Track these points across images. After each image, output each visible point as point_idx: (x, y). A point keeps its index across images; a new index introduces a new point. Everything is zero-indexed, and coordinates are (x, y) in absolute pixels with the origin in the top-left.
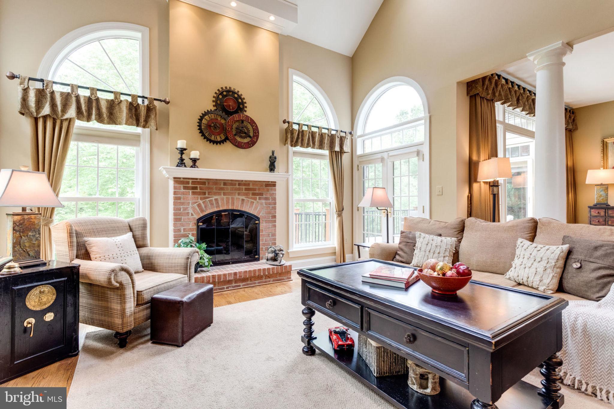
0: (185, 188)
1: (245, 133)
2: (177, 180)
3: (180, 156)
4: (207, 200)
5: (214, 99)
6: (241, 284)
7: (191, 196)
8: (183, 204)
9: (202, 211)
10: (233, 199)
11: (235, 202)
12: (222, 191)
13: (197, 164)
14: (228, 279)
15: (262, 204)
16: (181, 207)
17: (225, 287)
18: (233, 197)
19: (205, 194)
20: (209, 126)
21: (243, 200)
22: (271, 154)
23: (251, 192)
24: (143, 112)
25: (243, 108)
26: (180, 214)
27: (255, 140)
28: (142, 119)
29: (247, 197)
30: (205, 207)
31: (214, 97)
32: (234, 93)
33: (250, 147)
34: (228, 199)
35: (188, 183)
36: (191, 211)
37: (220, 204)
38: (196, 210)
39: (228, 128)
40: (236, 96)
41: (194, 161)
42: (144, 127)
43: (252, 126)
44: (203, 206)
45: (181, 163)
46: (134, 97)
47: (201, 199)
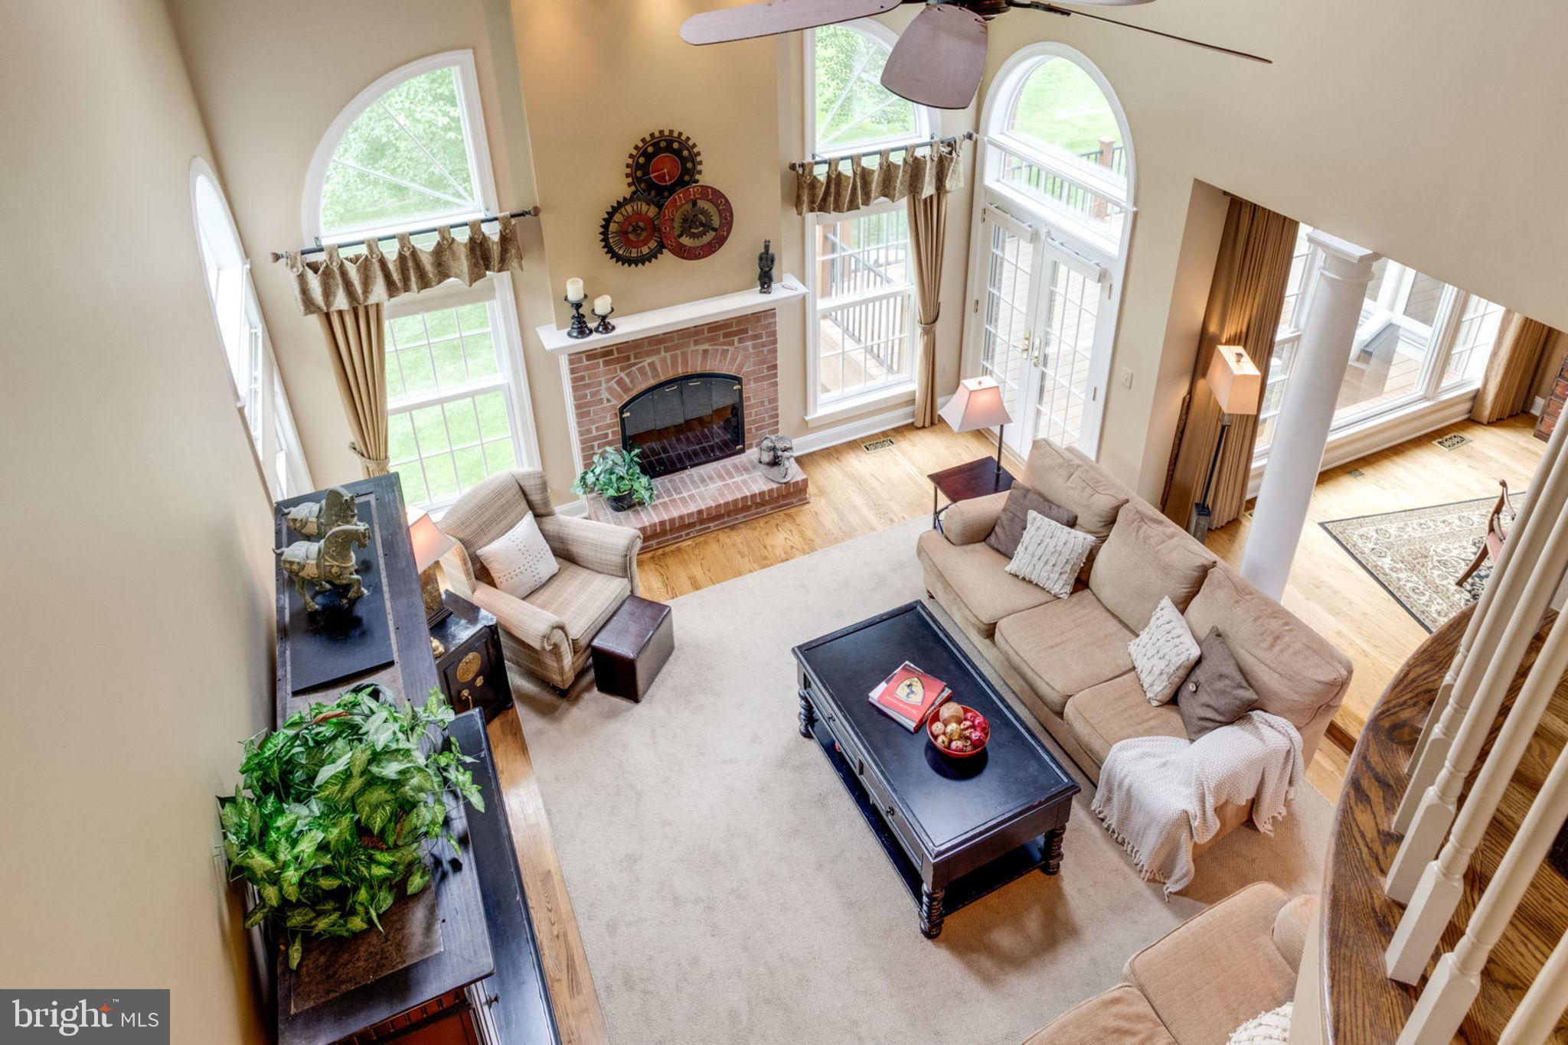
1: (702, 224)
2: (574, 357)
3: (575, 315)
4: (634, 368)
5: (629, 171)
6: (711, 525)
7: (602, 368)
8: (589, 386)
9: (626, 390)
10: (684, 355)
11: (689, 359)
12: (662, 346)
13: (608, 320)
14: (687, 522)
15: (745, 349)
16: (587, 392)
17: (683, 533)
18: (685, 350)
19: (628, 358)
20: (623, 233)
21: (705, 352)
22: (763, 251)
23: (721, 333)
24: (494, 249)
25: (694, 167)
26: (587, 405)
27: (725, 233)
29: (714, 344)
30: (632, 382)
31: (628, 166)
32: (670, 142)
33: (714, 252)
34: (674, 359)
36: (605, 395)
37: (660, 370)
38: (616, 391)
39: (665, 228)
40: (676, 145)
41: (604, 318)
42: (500, 272)
43: (717, 206)
44: (627, 380)
45: (581, 327)
46: (475, 226)
47: (622, 370)
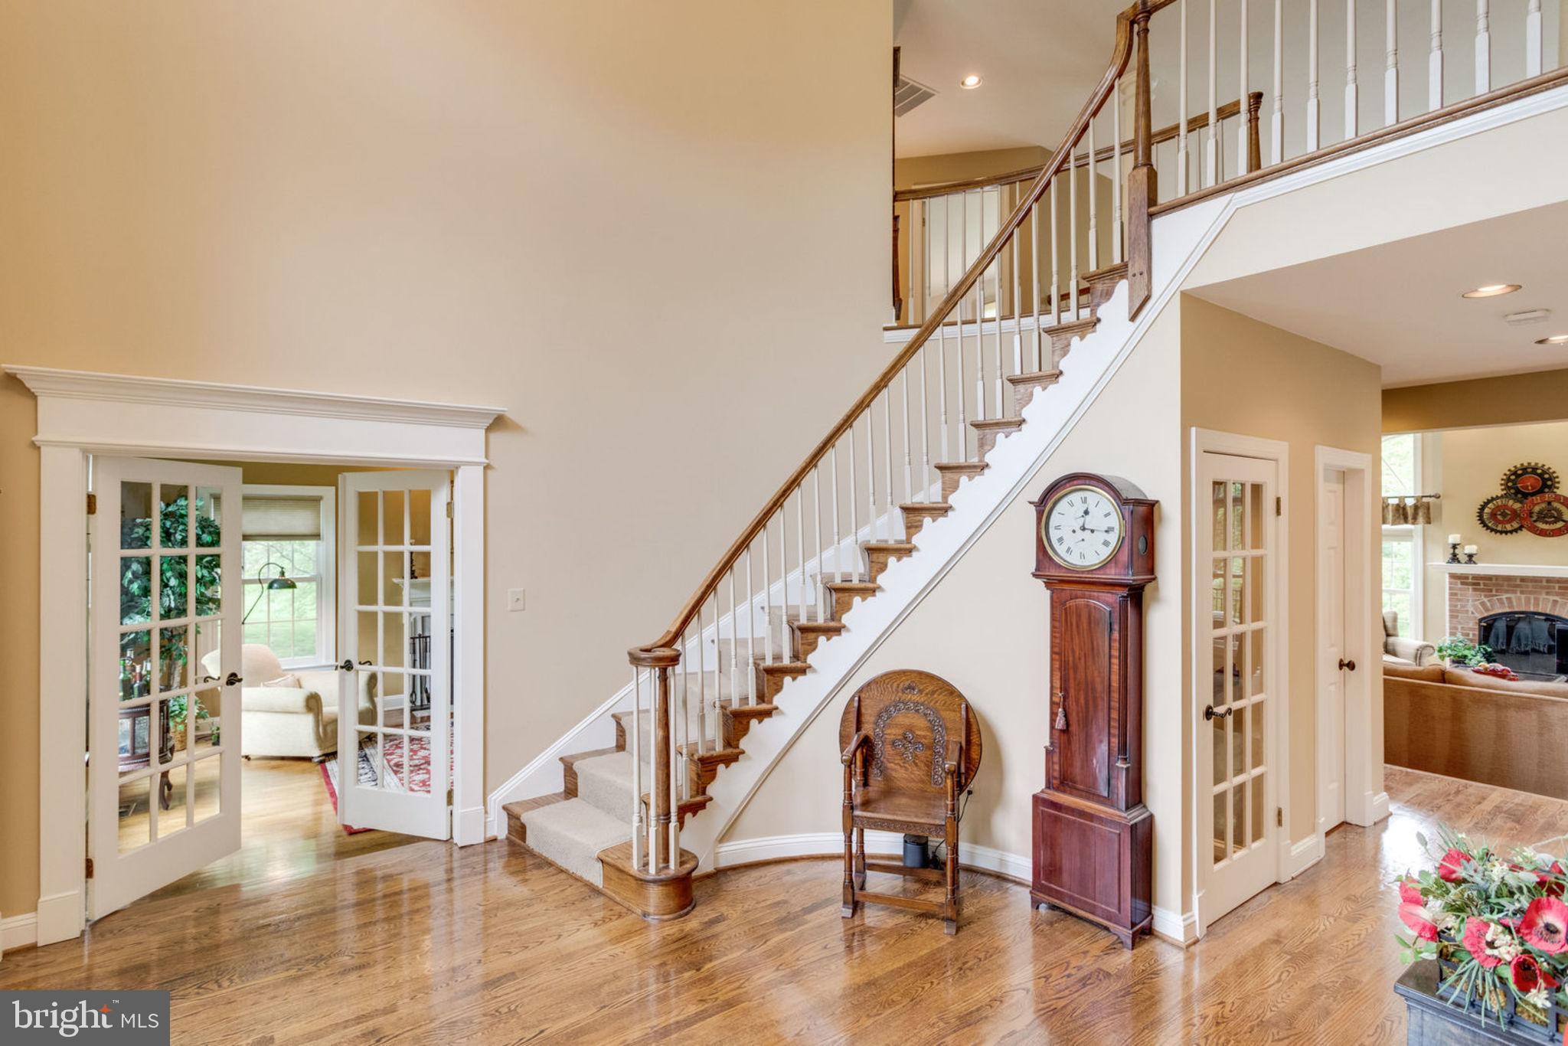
0: (1462, 583)
1: (1554, 517)
2: (1453, 576)
3: (1452, 551)
4: (1495, 598)
5: (1503, 482)
8: (1460, 600)
9: (1486, 609)
10: (1537, 599)
11: (1540, 603)
13: (1474, 559)
16: (1459, 604)
18: (1538, 596)
20: (1493, 515)
24: (1410, 512)
25: (1553, 484)
26: (1458, 611)
28: (1410, 518)
30: (1492, 606)
31: (1503, 480)
32: (1536, 469)
33: (1562, 534)
34: (1528, 599)
35: (1467, 578)
36: (1471, 609)
37: (1515, 604)
38: (1479, 608)
39: (1526, 516)
40: (1539, 471)
41: (1470, 556)
42: (1413, 523)
44: (1488, 604)
45: (1455, 558)
46: (1402, 499)
47: (1486, 597)
